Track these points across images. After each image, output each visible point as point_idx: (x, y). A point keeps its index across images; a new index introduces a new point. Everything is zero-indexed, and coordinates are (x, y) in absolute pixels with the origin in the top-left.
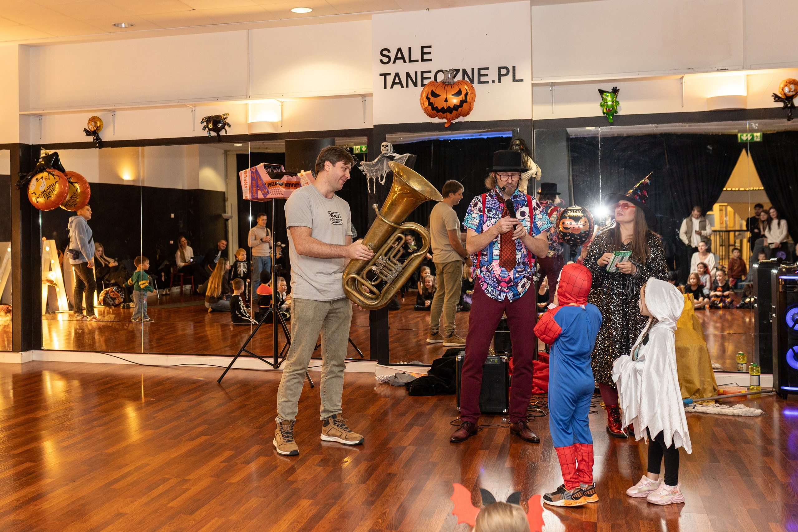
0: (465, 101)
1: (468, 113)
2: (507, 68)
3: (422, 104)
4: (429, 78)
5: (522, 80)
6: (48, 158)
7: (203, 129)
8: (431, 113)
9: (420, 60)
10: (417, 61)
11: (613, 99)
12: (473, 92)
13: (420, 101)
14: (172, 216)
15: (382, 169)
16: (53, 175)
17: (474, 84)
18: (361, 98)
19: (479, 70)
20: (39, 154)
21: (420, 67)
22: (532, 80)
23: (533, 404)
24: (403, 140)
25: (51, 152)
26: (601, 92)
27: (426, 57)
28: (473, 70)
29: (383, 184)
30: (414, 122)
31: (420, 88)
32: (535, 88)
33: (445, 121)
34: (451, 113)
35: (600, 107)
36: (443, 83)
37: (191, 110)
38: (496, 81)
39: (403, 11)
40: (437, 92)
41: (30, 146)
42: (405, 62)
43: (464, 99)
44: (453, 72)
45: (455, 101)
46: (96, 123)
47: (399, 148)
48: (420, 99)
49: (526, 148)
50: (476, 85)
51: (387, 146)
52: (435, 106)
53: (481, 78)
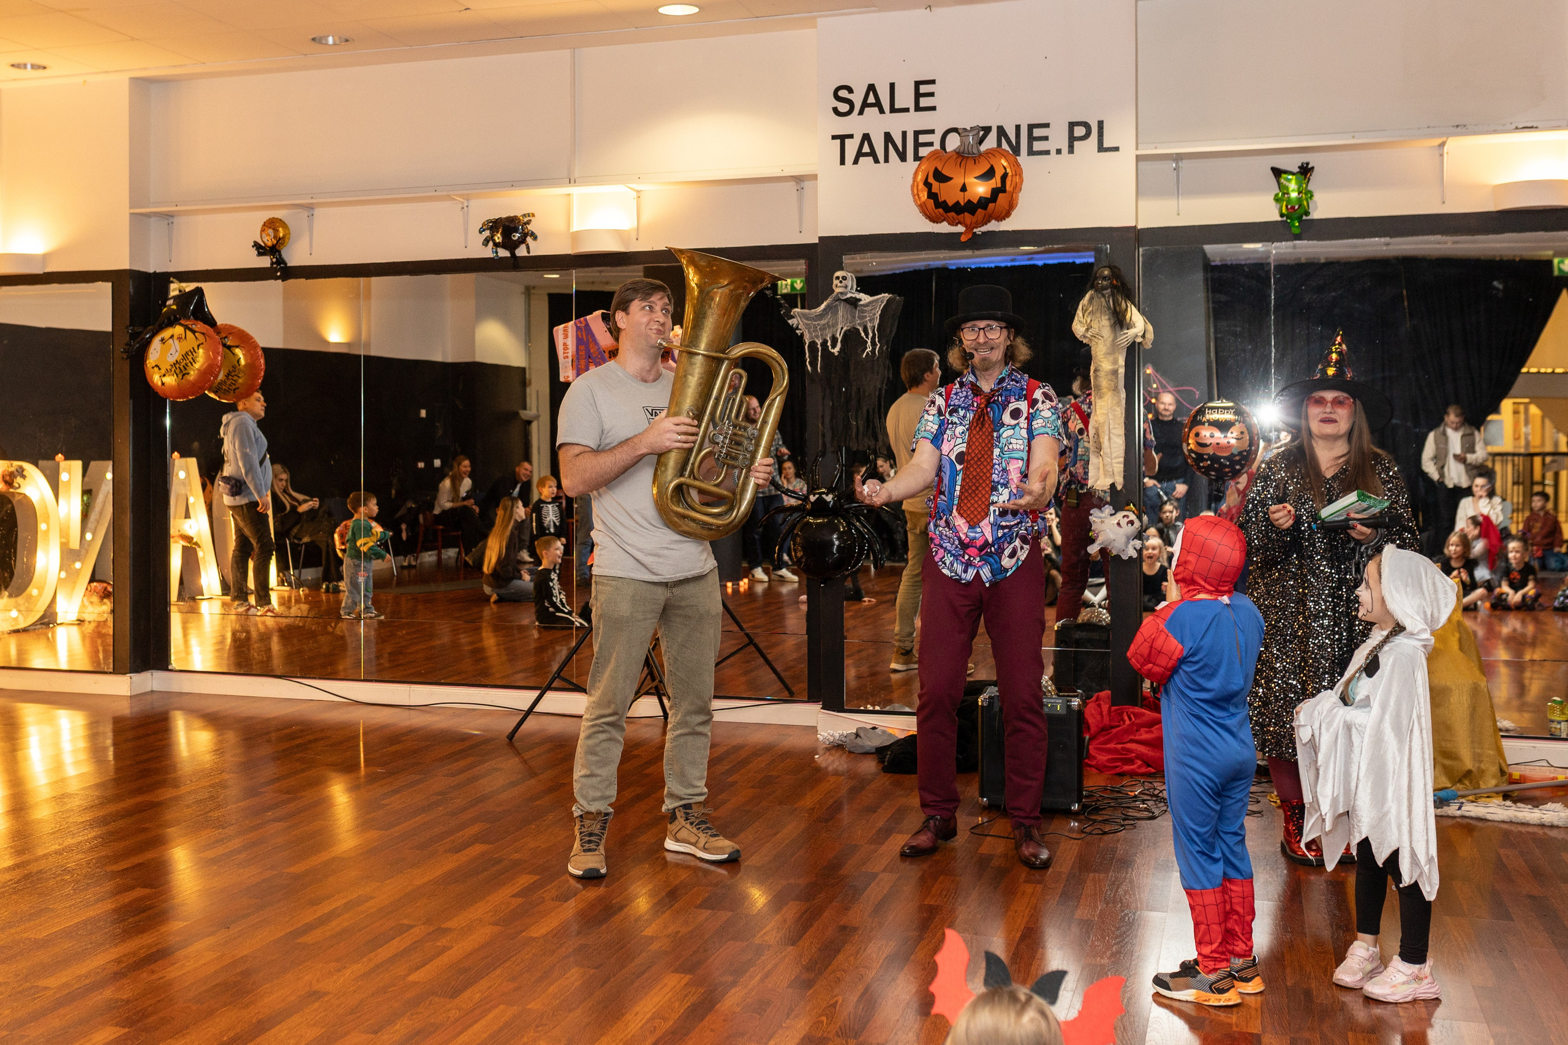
0: (1002, 189)
1: (1007, 214)
2: (1086, 125)
3: (916, 196)
4: (931, 144)
5: (1117, 149)
6: (184, 298)
7: (483, 244)
8: (934, 215)
9: (912, 108)
10: (906, 110)
11: (1300, 186)
12: (1019, 172)
13: (912, 190)
14: (423, 413)
15: (835, 324)
16: (194, 332)
17: (1019, 155)
18: (793, 183)
19: (1031, 127)
20: (167, 290)
21: (913, 121)
22: (1137, 149)
23: (1132, 794)
24: (880, 268)
25: (189, 287)
26: (1277, 172)
27: (924, 102)
28: (1018, 127)
29: (836, 354)
30: (898, 232)
31: (911, 165)
32: (1142, 164)
33: (960, 229)
34: (973, 213)
35: (1274, 203)
36: (957, 153)
37: (460, 206)
38: (1065, 150)
39: (880, 11)
40: (945, 172)
41: (150, 274)
42: (882, 111)
43: (999, 185)
44: (979, 132)
45: (981, 189)
46: (276, 231)
47: (869, 284)
48: (912, 186)
49: (1124, 284)
50: (1023, 159)
51: (844, 278)
52: (941, 199)
53: (1035, 143)
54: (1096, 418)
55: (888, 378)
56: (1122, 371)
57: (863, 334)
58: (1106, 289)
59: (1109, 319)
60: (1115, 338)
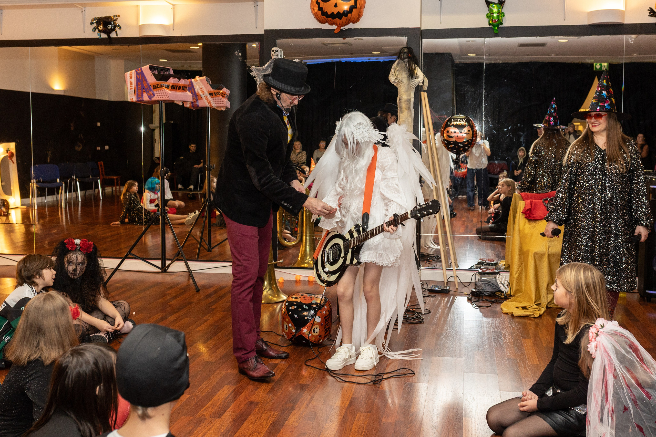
0: (355, 7)
1: (358, 20)
3: (312, 8)
8: (321, 19)
11: (499, 10)
18: (252, 3)
26: (488, 3)
30: (304, 28)
33: (334, 27)
34: (340, 19)
35: (486, 18)
37: (81, 11)
43: (354, 4)
45: (344, 6)
48: (311, 4)
49: (414, 57)
51: (277, 51)
52: (325, 10)
56: (412, 100)
58: (405, 59)
59: (407, 74)
60: (410, 83)
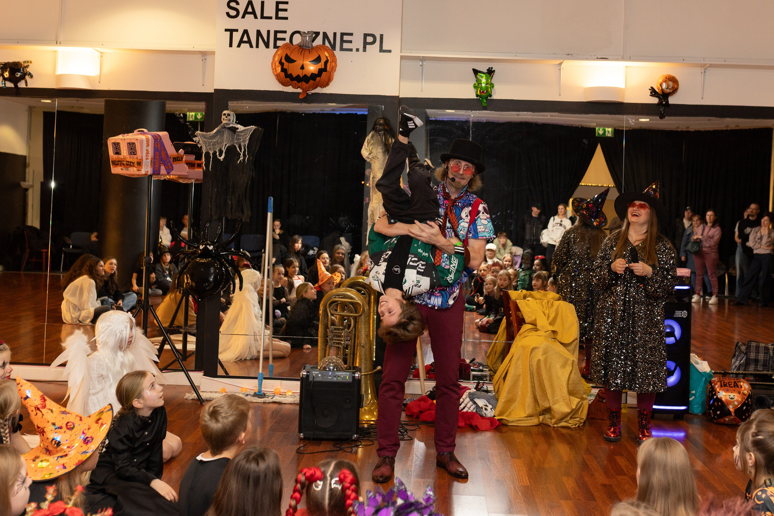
0: (325, 70)
1: (326, 84)
2: (373, 36)
3: (274, 69)
4: (284, 39)
5: (390, 51)
8: (283, 81)
9: (274, 17)
10: (270, 18)
11: (487, 81)
12: (334, 60)
13: (272, 66)
15: (223, 142)
17: (335, 50)
18: (200, 55)
19: (342, 34)
21: (274, 25)
22: (401, 52)
24: (250, 110)
26: (476, 72)
27: (281, 14)
28: (335, 34)
29: (222, 160)
30: (263, 90)
31: (272, 51)
32: (403, 60)
33: (299, 90)
34: (307, 82)
35: (473, 89)
36: (300, 46)
38: (361, 49)
40: (292, 57)
42: (256, 17)
43: (323, 67)
44: (312, 35)
45: (312, 68)
47: (243, 119)
48: (272, 63)
49: (391, 130)
50: (337, 52)
51: (229, 115)
52: (289, 72)
53: (344, 44)
54: (372, 205)
55: (252, 176)
57: (238, 149)
58: (381, 131)
59: (382, 148)
60: (385, 159)
